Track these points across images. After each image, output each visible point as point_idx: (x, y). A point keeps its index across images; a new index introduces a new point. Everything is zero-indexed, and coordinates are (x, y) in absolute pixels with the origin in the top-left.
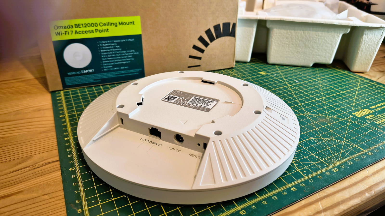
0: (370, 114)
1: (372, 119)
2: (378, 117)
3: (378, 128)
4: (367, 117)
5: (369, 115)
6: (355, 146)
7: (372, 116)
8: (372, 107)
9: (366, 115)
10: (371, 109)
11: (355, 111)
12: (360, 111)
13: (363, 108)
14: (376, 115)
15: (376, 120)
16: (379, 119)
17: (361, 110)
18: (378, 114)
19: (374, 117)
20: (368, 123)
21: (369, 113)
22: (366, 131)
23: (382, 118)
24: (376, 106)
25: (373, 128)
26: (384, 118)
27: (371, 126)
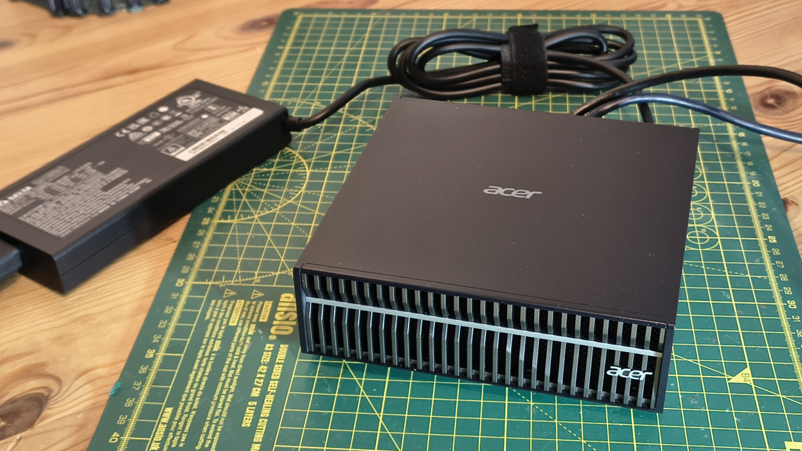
1: (256, 306)
2: (251, 323)
3: (232, 288)
7: (264, 319)
8: (284, 347)
9: (274, 311)
10: (281, 339)
14: (259, 325)
16: (243, 316)
18: (256, 334)
20: (253, 288)
22: (245, 265)
23: (242, 327)
24: (280, 361)
25: (237, 281)
26: (237, 326)
27: (243, 282)
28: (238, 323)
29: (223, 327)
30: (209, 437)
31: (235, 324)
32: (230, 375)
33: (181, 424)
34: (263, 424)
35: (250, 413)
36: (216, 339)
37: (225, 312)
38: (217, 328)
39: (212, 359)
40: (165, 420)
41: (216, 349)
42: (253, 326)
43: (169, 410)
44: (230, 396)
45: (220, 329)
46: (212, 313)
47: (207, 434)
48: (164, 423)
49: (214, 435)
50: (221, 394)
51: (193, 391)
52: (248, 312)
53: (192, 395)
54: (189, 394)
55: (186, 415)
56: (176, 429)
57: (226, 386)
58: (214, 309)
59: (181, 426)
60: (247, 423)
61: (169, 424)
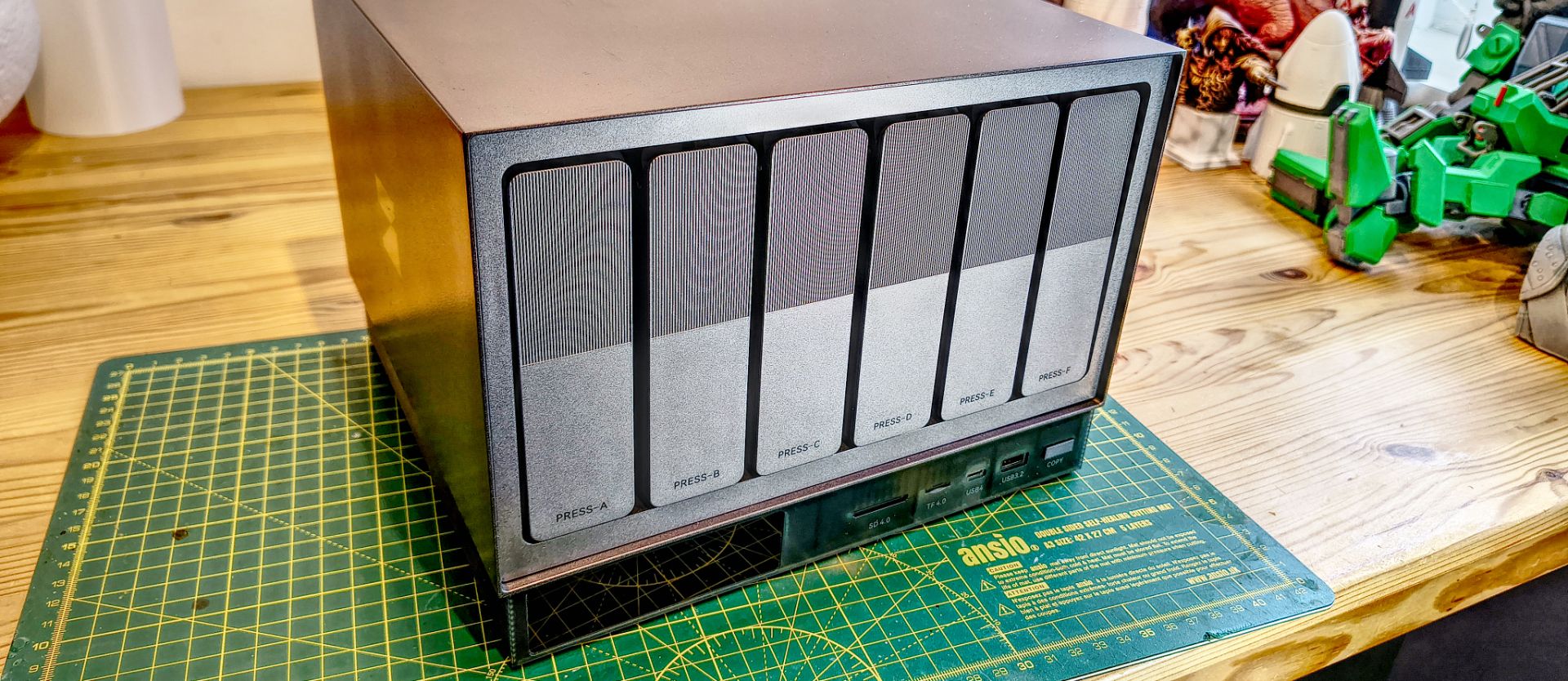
0: (1018, 557)
1: (1004, 579)
2: (1030, 573)
3: (994, 613)
4: (991, 570)
5: (1010, 559)
6: (869, 668)
7: (1015, 566)
8: (1040, 534)
10: (1031, 542)
11: (970, 543)
12: (991, 545)
13: (1007, 535)
14: (1027, 566)
15: (1010, 584)
16: (1027, 583)
17: (997, 540)
18: (1041, 561)
19: (1019, 569)
20: (978, 593)
21: (1014, 554)
22: (950, 619)
23: (1043, 576)
24: (1059, 530)
25: (979, 613)
26: (1045, 580)
27: (977, 606)
28: (1041, 582)
29: (1057, 591)
30: (1185, 539)
31: (1044, 584)
32: (1109, 557)
33: (1195, 564)
34: (1136, 513)
35: (1134, 526)
36: (1078, 589)
37: (1035, 600)
38: (1062, 596)
39: (1105, 580)
40: (1204, 578)
41: (1090, 583)
42: (1033, 569)
43: (1191, 581)
44: (1131, 546)
45: (1061, 592)
46: (1045, 610)
47: (1185, 543)
48: (1208, 577)
49: (1182, 538)
50: (1136, 554)
51: (1154, 575)
52: (1018, 582)
53: (1158, 573)
54: (1160, 576)
55: (1183, 566)
56: (1204, 565)
57: (1124, 554)
58: (1040, 611)
59: (1197, 563)
60: (1146, 523)
61: (1205, 573)
